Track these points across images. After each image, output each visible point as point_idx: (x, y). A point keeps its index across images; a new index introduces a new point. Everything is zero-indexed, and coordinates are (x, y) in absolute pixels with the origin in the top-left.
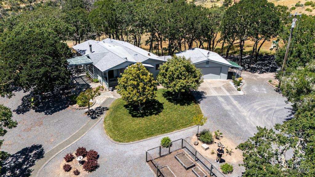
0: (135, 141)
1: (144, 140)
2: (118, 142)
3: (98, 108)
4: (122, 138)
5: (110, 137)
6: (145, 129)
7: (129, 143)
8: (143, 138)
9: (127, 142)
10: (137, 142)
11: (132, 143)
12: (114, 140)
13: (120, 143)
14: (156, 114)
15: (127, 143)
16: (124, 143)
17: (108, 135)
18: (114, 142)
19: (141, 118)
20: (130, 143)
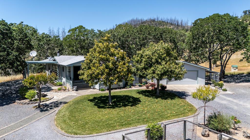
0: (101, 132)
1: (116, 131)
2: (73, 134)
3: (53, 102)
4: (79, 130)
5: (61, 128)
6: (118, 119)
7: (91, 135)
8: (115, 128)
9: (89, 134)
10: (105, 133)
11: (96, 135)
12: (66, 132)
13: (76, 136)
14: (132, 106)
15: (88, 136)
16: (83, 136)
17: (58, 127)
18: (66, 134)
19: (112, 109)
20: (93, 135)
